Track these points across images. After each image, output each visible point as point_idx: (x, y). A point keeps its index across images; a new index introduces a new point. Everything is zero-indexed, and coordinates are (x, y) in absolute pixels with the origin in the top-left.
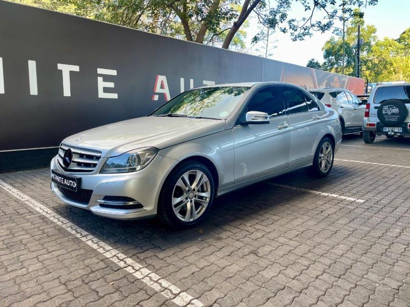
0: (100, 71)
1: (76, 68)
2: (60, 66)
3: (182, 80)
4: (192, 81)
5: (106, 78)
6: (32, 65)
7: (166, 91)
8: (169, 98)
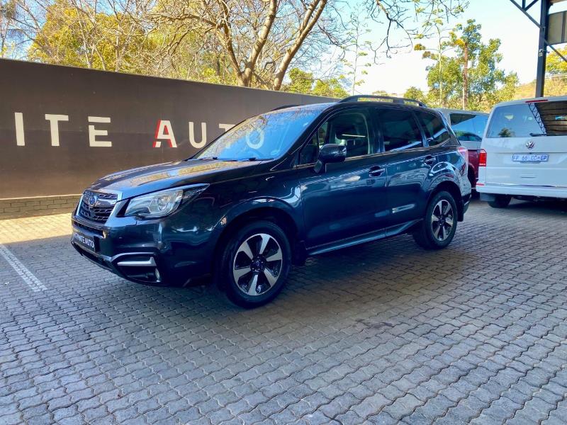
0: (91, 119)
1: (65, 118)
2: (48, 117)
3: (191, 125)
4: (204, 125)
5: (98, 126)
6: (19, 117)
7: (171, 136)
8: (174, 145)
